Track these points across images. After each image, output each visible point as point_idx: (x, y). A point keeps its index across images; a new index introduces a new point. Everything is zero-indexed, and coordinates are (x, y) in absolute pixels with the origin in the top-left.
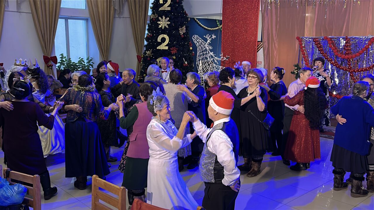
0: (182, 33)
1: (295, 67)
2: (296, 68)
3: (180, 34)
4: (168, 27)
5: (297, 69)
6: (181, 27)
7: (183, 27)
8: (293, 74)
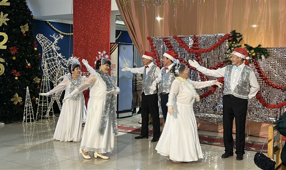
0: (25, 32)
3: (22, 32)
4: (7, 25)
6: (24, 25)
7: (25, 25)
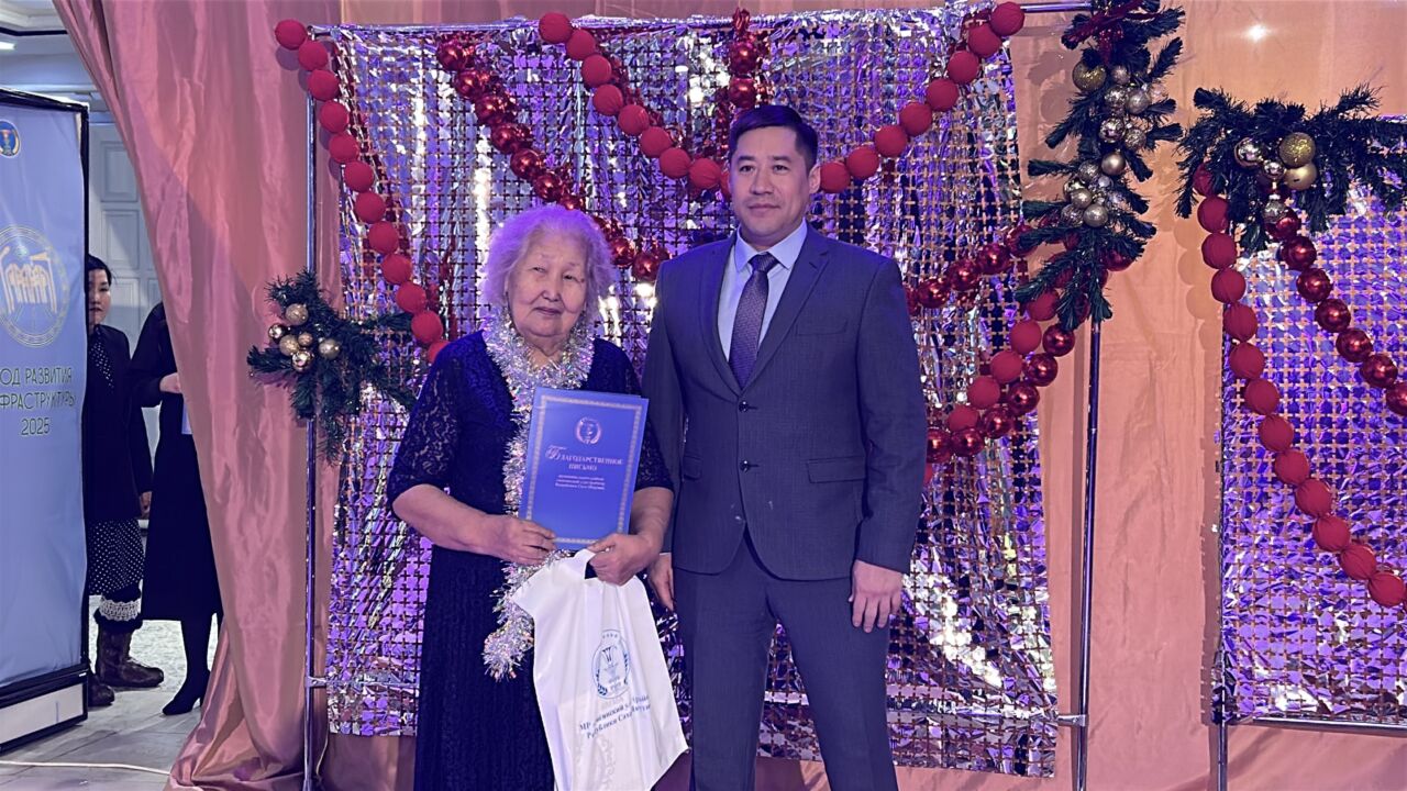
1: (287, 305)
2: (297, 312)
5: (306, 327)
8: (268, 369)
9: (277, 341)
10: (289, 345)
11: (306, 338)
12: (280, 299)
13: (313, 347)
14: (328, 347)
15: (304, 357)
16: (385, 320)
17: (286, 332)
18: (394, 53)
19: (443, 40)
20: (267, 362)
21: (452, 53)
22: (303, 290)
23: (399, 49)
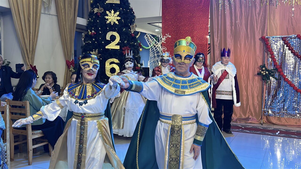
3: (131, 32)
5: (264, 70)
7: (134, 25)
9: (261, 72)
10: (262, 72)
11: (264, 72)
12: (261, 67)
13: (265, 72)
14: (267, 72)
15: (264, 74)
16: (273, 69)
17: (261, 71)
18: (276, 40)
19: (283, 38)
20: (259, 74)
21: (284, 39)
22: (264, 66)
23: (276, 39)
